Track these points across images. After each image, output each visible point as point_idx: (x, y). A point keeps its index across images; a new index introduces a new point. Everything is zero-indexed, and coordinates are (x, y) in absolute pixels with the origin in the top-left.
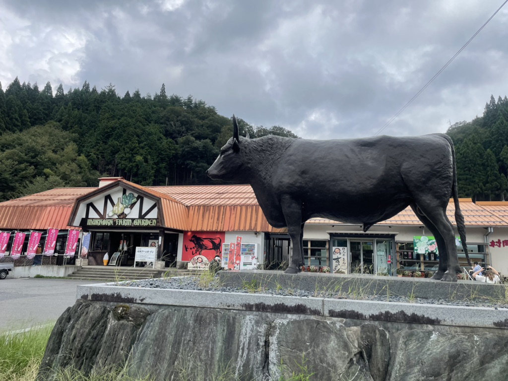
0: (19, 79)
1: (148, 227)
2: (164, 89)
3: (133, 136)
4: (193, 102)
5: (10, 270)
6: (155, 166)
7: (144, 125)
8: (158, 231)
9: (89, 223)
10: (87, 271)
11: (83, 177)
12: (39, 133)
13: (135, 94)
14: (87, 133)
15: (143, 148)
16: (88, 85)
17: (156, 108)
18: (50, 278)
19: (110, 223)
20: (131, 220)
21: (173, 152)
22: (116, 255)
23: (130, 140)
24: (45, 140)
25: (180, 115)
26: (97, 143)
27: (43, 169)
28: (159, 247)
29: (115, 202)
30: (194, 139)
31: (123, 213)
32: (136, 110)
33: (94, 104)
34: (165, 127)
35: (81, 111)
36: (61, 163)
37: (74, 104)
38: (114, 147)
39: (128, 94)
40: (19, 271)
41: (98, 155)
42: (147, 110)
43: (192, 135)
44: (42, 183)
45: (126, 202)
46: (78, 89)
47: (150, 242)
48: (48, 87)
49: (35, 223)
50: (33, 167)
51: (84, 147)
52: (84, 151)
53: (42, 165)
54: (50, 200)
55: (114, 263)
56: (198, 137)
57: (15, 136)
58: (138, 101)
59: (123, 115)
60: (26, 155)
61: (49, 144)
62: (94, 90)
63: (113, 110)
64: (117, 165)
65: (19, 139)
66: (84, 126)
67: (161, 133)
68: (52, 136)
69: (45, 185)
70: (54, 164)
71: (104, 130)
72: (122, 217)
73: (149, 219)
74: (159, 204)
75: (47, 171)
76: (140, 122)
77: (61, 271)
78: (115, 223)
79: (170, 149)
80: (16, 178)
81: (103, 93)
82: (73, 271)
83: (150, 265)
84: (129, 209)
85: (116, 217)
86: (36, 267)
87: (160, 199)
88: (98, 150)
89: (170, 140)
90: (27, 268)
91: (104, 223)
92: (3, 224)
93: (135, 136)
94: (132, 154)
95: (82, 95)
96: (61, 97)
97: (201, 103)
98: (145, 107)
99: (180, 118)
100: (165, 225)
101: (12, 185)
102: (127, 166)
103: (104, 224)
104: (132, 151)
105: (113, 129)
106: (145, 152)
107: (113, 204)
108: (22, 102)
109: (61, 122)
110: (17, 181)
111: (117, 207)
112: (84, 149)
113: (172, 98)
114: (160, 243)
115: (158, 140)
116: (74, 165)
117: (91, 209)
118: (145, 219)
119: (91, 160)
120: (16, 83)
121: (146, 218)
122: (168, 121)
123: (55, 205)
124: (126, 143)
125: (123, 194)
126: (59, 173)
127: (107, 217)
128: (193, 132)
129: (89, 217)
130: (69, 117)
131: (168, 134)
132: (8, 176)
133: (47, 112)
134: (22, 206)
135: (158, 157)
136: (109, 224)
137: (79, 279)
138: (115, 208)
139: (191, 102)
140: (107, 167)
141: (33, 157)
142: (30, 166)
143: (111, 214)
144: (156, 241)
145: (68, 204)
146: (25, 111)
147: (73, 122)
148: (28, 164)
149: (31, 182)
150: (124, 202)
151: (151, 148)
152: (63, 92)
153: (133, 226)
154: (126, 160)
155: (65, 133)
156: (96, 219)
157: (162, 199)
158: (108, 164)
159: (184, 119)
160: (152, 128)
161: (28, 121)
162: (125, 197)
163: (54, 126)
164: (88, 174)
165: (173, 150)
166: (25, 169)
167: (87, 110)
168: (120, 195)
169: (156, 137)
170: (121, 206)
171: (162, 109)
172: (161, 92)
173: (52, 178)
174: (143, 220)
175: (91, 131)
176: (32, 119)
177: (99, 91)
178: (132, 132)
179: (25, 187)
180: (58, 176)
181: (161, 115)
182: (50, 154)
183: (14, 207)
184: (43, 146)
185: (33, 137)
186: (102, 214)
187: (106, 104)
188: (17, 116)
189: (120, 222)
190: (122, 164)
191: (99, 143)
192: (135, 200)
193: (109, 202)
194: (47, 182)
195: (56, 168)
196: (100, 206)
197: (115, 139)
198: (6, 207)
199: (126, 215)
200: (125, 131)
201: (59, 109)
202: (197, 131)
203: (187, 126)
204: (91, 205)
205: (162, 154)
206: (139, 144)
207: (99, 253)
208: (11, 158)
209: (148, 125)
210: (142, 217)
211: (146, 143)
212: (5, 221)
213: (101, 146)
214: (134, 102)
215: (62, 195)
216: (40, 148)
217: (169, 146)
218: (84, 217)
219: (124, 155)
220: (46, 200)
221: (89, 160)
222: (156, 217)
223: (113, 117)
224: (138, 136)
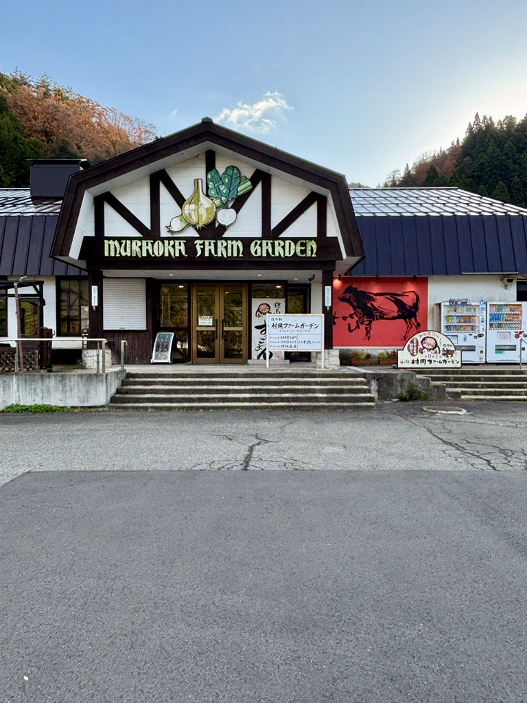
1: (292, 263)
9: (111, 250)
20: (239, 243)
29: (187, 191)
31: (214, 223)
45: (219, 192)
72: (211, 233)
73: (295, 240)
78: (190, 250)
84: (233, 211)
85: (193, 233)
91: (159, 250)
103: (158, 254)
107: (178, 197)
111: (192, 206)
121: (283, 235)
125: (208, 170)
127: (164, 234)
136: (176, 254)
138: (189, 209)
143: (177, 226)
150: (213, 193)
153: (248, 258)
162: (216, 177)
168: (200, 172)
170: (205, 202)
174: (276, 242)
186: (149, 226)
189: (206, 248)
192: (247, 185)
193: (164, 192)
196: (140, 206)
199: (224, 228)
210: (271, 233)
218: (92, 232)
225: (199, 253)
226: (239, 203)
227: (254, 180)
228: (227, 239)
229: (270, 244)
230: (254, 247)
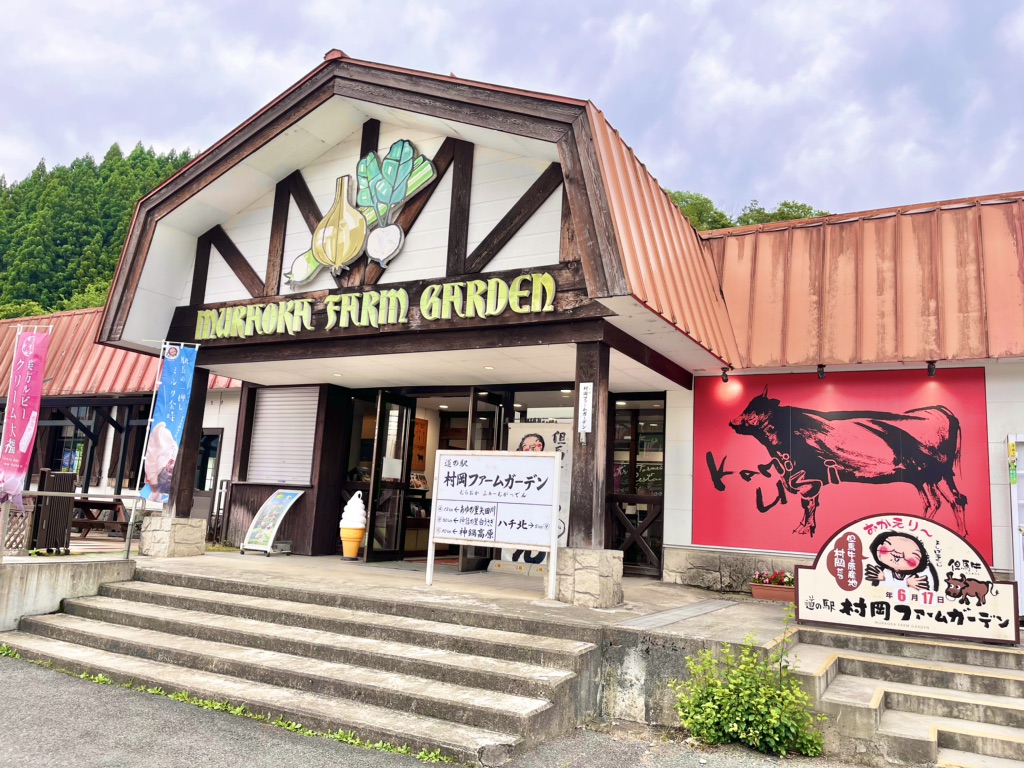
1: (504, 326)
19: (298, 319)
20: (402, 294)
28: (583, 451)
29: (325, 202)
31: (362, 259)
45: (374, 195)
72: (356, 280)
73: (510, 276)
78: (319, 316)
84: (394, 231)
85: (327, 284)
91: (269, 320)
103: (268, 330)
107: (313, 216)
111: (330, 230)
118: (488, 276)
121: (488, 269)
125: (363, 156)
127: (285, 290)
129: (206, 301)
136: (294, 327)
138: (324, 235)
143: (302, 273)
150: (364, 200)
153: (415, 325)
156: (234, 304)
162: (375, 166)
170: (351, 219)
174: (471, 286)
189: (344, 310)
193: (295, 214)
199: (379, 269)
210: (465, 266)
222: (555, 262)
225: (332, 321)
226: (410, 212)
228: (380, 288)
229: (458, 291)
230: (427, 300)
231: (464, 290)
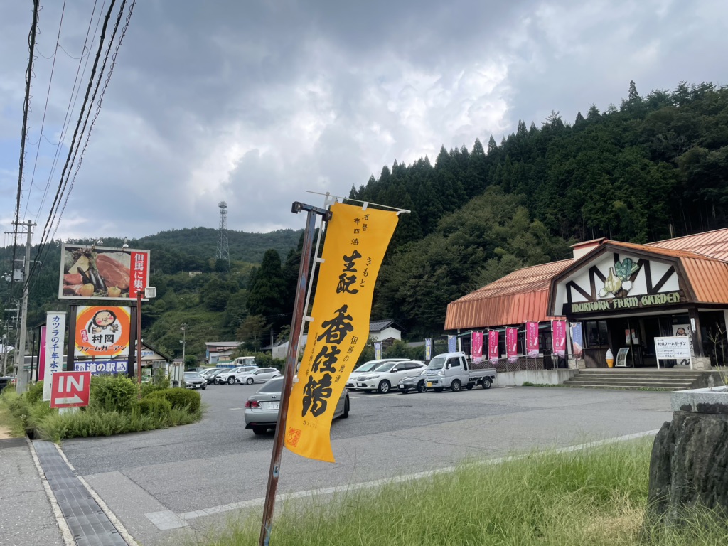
0: (445, 147)
1: (666, 306)
2: (635, 88)
3: (600, 175)
4: (689, 91)
5: (493, 377)
6: (646, 211)
7: (614, 154)
8: (686, 310)
9: (575, 309)
10: (588, 376)
11: (543, 248)
12: (479, 205)
13: (590, 113)
14: (536, 189)
15: (619, 188)
16: (524, 124)
17: (629, 122)
18: (542, 386)
19: (605, 306)
20: (636, 299)
21: (672, 181)
22: (624, 352)
23: (598, 182)
24: (486, 212)
25: (672, 120)
26: (552, 198)
27: (493, 249)
28: (694, 335)
29: (606, 274)
30: (706, 150)
31: (621, 289)
32: (597, 136)
33: (537, 146)
34: (650, 147)
35: (522, 161)
36: (513, 236)
37: (512, 155)
38: (575, 199)
39: (580, 117)
40: (503, 378)
41: (556, 214)
42: (616, 130)
43: (701, 144)
44: (496, 267)
45: (621, 273)
46: (513, 135)
47: (675, 328)
48: (478, 146)
49: (505, 317)
50: (481, 248)
51: (535, 208)
52: (538, 214)
53: (491, 243)
54: (515, 286)
55: (624, 363)
56: (713, 145)
57: (455, 215)
58: (597, 122)
59: (579, 149)
60: (471, 236)
61: (493, 215)
62: (533, 128)
63: (563, 147)
64: (586, 222)
65: (459, 218)
66: (530, 181)
67: (644, 157)
68: (494, 205)
69: (499, 269)
70: (504, 239)
71: (558, 178)
72: (621, 295)
73: (666, 293)
74: (678, 266)
75: (498, 250)
76: (607, 151)
77: (553, 377)
78: (611, 305)
79: (665, 179)
80: (466, 265)
81: (546, 128)
82: (569, 376)
83: (684, 363)
84: (630, 282)
85: (611, 296)
86: (522, 372)
87: (679, 258)
88: (555, 208)
89: (662, 164)
90: (511, 373)
91: (596, 307)
92: (471, 323)
93: (604, 174)
94: (605, 202)
95: (519, 141)
96: (495, 152)
97: (704, 87)
98: (611, 127)
99: (672, 123)
100: (697, 300)
101: (464, 274)
102: (601, 220)
103: (596, 309)
104: (604, 197)
105: (570, 173)
106: (626, 194)
107: (603, 278)
108: (453, 173)
109: (501, 184)
110: (467, 269)
111: (610, 282)
112: (536, 211)
113: (650, 97)
114: (694, 329)
115: (642, 169)
116: (529, 236)
117: (573, 289)
118: (660, 294)
119: (549, 224)
120: (443, 151)
121: (659, 291)
122: (654, 135)
123: (523, 291)
124: (593, 188)
125: (615, 262)
126: (513, 249)
127: (598, 298)
128: (702, 139)
129: (573, 301)
130: (509, 174)
131: (656, 156)
132: (457, 265)
133: (482, 176)
134: (486, 298)
135: (648, 197)
136: (604, 308)
137: (581, 387)
138: (608, 283)
139: (686, 92)
140: (573, 229)
141: (479, 237)
142: (478, 248)
143: (603, 293)
144: (685, 326)
145: (539, 287)
146: (459, 183)
147: (516, 180)
148: (476, 246)
149: (483, 267)
150: (618, 274)
151: (632, 185)
152: (495, 145)
153: (641, 306)
154: (597, 212)
155: (508, 197)
156: (583, 302)
157: (682, 259)
158: (572, 225)
159: (680, 124)
160: (628, 154)
161: (464, 194)
162: (619, 265)
163: (494, 191)
164: (549, 243)
165: (671, 178)
166: (474, 253)
167: (529, 158)
168: (611, 264)
169: (637, 167)
170: (615, 279)
171: (638, 120)
172: (630, 96)
173: (507, 258)
174: (655, 296)
175: (541, 185)
176: (469, 191)
177: (539, 127)
178: (599, 170)
179: (478, 275)
180: (512, 254)
181: (639, 130)
182: (497, 228)
183: (478, 300)
184: (487, 220)
185: (474, 212)
186: (590, 295)
187: (553, 142)
188: (451, 191)
189: (620, 303)
190: (593, 220)
191: (554, 198)
192: (636, 267)
193: (596, 277)
194: (501, 264)
195: (508, 244)
196: (585, 284)
197: (575, 186)
198: (469, 301)
199: (627, 292)
200: (588, 170)
201: (496, 168)
202: (707, 136)
203: (687, 134)
204: (571, 284)
205: (653, 189)
206: (612, 184)
207: (597, 350)
208: (457, 243)
209: (620, 151)
210: (652, 291)
211: (622, 179)
212: (471, 319)
213: (558, 202)
214: (593, 124)
215: (528, 277)
216: (485, 223)
217: (664, 174)
218: (566, 301)
219: (594, 207)
220: (511, 286)
221: (545, 224)
222: (678, 289)
223: (566, 156)
224: (608, 173)
225: (615, 306)
226: (633, 277)
227: (640, 264)
228: (629, 297)
229: (652, 298)
230: (643, 300)
231: (654, 297)
